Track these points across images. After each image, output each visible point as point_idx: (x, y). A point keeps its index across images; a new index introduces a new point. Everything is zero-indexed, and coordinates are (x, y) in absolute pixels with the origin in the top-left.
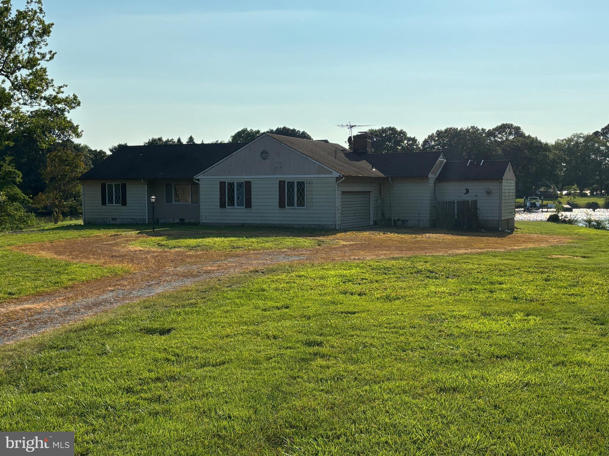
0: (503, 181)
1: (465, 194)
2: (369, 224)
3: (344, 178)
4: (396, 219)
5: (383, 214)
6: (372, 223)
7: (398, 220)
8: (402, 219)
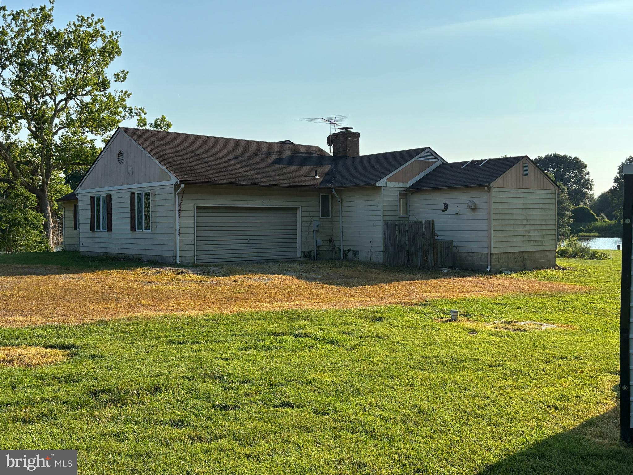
0: (493, 189)
1: (444, 211)
2: (295, 256)
3: (183, 185)
4: (346, 249)
5: (331, 241)
6: (300, 254)
7: (349, 250)
8: (353, 249)
